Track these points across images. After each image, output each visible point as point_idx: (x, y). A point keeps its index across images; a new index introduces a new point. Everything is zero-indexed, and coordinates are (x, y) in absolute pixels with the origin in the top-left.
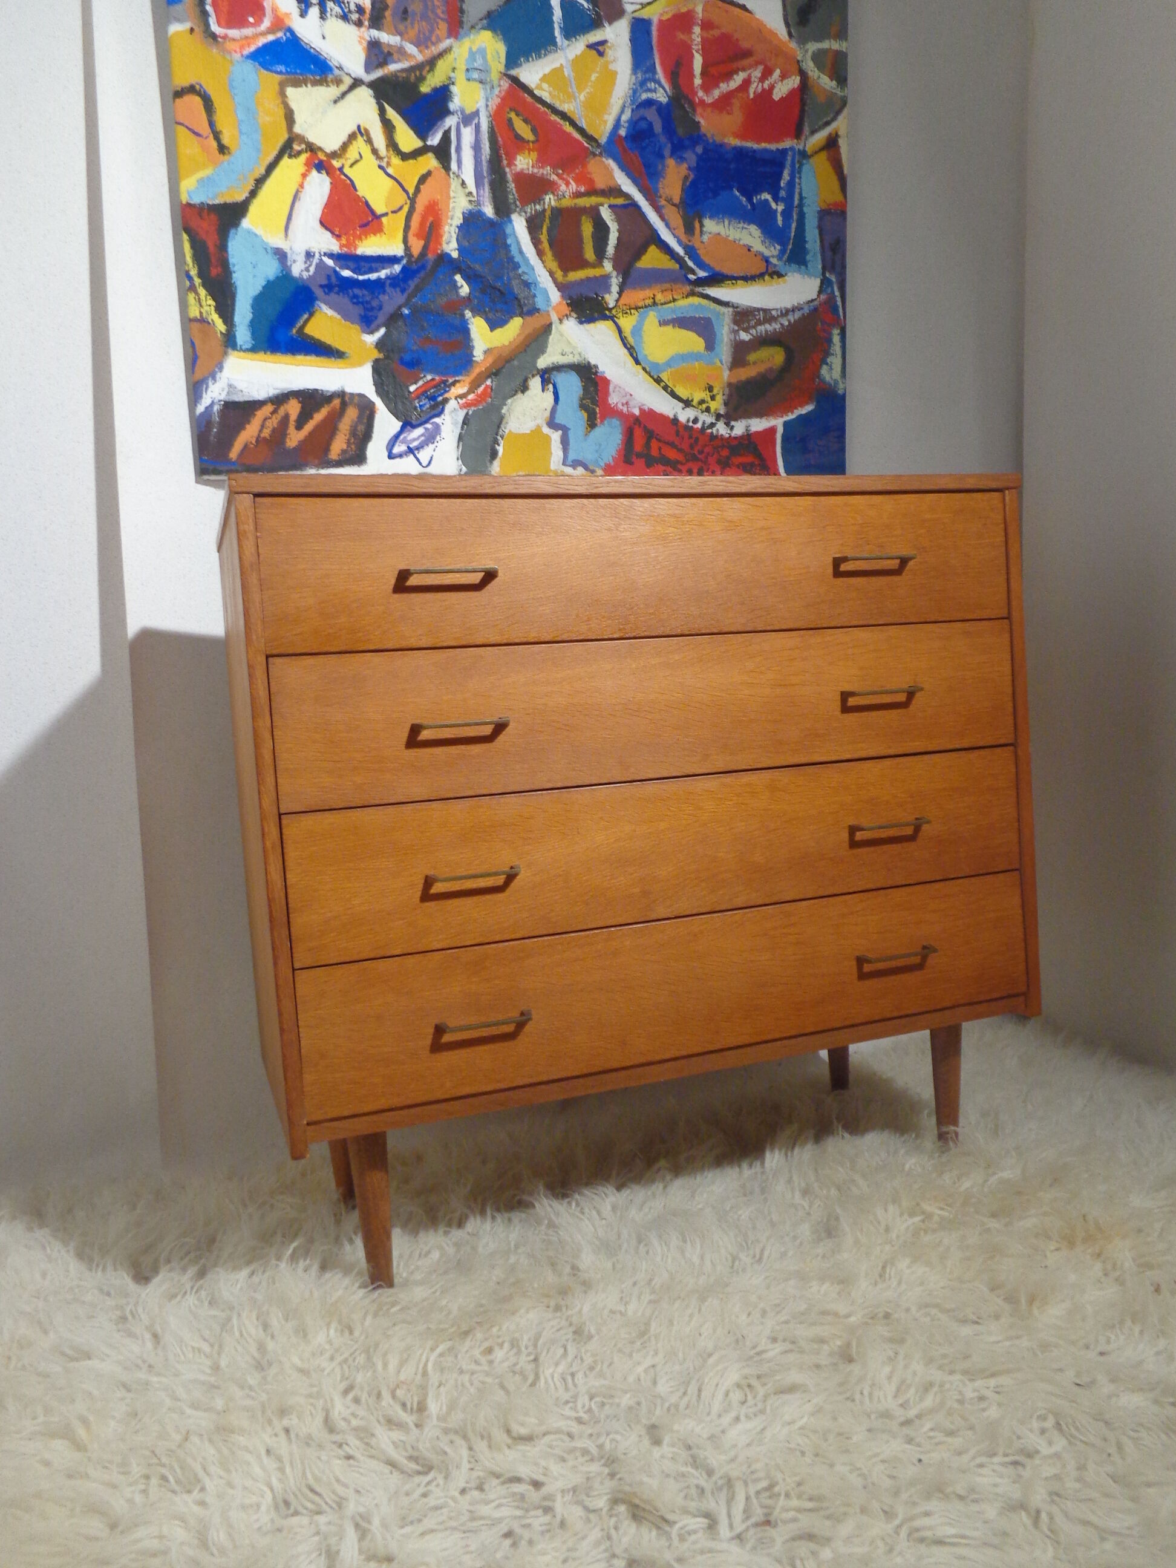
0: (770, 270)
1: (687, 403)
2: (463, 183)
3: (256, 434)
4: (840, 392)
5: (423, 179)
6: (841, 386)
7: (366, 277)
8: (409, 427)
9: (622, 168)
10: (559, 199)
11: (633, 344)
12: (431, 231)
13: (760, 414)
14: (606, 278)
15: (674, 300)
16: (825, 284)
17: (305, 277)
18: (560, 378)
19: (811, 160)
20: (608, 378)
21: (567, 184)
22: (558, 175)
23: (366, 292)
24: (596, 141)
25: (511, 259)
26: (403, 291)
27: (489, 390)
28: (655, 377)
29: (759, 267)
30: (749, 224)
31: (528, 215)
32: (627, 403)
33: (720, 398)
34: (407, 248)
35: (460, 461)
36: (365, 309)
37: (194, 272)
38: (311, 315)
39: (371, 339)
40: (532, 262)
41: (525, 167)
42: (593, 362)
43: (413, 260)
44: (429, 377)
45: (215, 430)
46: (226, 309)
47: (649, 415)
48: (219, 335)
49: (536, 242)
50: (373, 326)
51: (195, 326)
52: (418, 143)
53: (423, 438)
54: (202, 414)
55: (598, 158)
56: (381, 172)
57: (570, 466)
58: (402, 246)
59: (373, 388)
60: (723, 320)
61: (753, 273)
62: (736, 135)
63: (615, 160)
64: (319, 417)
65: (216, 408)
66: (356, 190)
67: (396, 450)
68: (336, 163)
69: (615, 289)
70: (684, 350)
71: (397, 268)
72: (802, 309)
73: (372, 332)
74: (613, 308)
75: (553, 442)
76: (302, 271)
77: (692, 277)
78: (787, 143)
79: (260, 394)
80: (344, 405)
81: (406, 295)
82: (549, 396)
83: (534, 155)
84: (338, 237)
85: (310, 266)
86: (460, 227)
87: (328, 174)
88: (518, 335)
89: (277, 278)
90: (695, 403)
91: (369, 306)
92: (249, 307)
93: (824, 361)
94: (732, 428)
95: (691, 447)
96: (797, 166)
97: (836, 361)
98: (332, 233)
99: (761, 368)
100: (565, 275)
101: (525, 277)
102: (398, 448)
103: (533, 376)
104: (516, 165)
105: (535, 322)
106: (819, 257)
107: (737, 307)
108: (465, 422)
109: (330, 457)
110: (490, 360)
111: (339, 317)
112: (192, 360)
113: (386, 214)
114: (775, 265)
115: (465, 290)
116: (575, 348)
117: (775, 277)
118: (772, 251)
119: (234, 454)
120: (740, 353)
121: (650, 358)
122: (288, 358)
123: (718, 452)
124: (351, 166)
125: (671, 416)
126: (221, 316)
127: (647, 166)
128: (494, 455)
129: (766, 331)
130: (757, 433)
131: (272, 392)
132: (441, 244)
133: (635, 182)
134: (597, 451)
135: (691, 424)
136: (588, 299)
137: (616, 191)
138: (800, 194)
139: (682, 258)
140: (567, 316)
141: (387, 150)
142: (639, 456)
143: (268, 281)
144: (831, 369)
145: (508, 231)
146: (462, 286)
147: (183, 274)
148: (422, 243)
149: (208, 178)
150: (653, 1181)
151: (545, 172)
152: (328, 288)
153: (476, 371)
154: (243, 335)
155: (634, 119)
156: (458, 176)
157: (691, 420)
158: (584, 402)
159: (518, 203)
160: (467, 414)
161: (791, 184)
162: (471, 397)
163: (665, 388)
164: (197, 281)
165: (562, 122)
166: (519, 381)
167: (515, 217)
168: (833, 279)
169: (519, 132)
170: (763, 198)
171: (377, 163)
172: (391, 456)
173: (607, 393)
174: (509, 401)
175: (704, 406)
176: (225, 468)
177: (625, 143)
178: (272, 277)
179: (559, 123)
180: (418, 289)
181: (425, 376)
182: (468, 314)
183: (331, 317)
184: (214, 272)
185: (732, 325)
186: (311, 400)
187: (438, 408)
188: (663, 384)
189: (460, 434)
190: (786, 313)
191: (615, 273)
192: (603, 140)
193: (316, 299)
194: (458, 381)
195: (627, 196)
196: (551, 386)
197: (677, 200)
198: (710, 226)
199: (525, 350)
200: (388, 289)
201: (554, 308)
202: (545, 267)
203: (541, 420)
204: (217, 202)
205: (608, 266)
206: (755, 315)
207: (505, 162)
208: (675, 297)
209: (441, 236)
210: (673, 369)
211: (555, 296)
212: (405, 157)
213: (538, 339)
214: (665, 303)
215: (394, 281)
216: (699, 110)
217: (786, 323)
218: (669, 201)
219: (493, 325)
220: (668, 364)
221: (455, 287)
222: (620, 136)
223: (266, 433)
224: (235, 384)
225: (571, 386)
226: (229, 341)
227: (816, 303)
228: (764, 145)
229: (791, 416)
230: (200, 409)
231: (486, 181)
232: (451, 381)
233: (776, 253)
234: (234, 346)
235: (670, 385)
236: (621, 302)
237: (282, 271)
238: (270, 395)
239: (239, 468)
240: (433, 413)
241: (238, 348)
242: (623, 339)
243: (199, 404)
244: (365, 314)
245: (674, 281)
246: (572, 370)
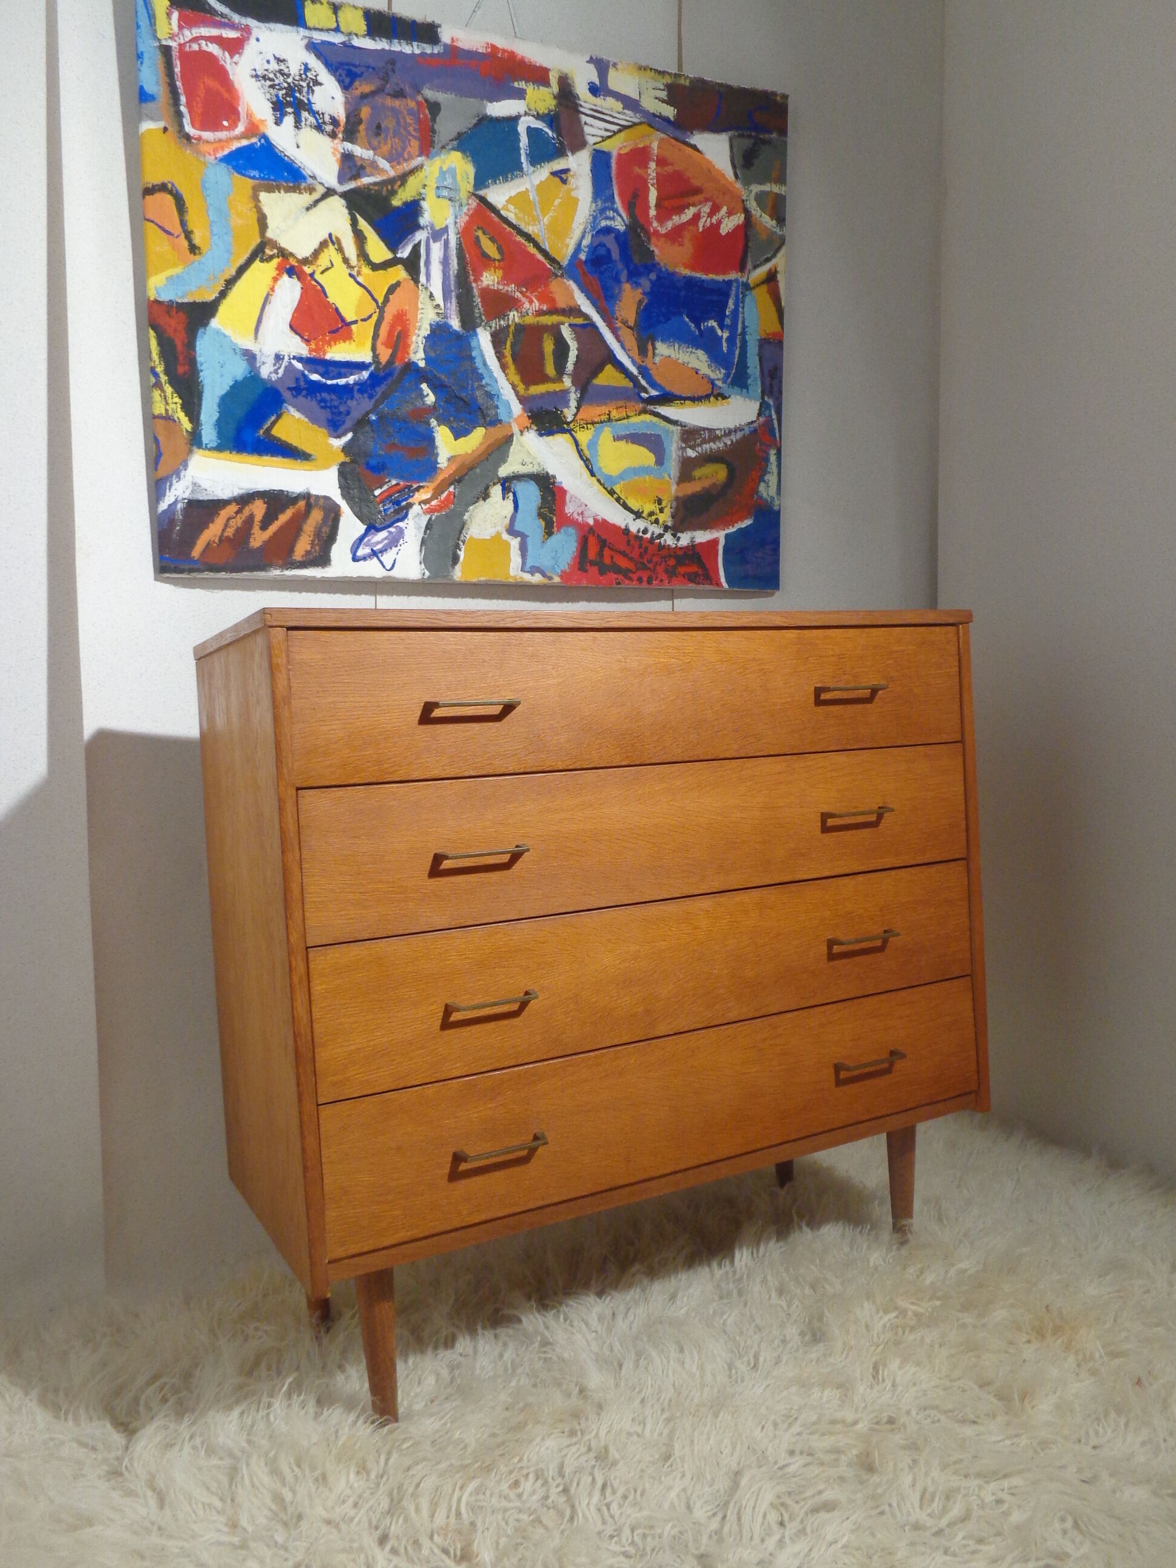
0: (715, 393)
1: (638, 515)
2: (431, 296)
3: (219, 533)
4: (776, 508)
5: (392, 289)
6: (777, 502)
7: (334, 382)
8: (373, 531)
9: (582, 289)
10: (522, 316)
11: (588, 457)
12: (399, 340)
13: (704, 527)
14: (565, 393)
15: (628, 417)
16: (763, 407)
17: (273, 379)
18: (520, 487)
19: (753, 292)
20: (565, 488)
21: (531, 302)
22: (521, 292)
23: (333, 397)
24: (558, 263)
25: (475, 370)
26: (371, 397)
27: (452, 497)
28: (609, 489)
29: (706, 389)
30: (697, 349)
31: (493, 329)
32: (582, 513)
33: (668, 511)
34: (375, 356)
35: (423, 565)
36: (333, 413)
37: (160, 369)
38: (279, 417)
39: (338, 443)
40: (495, 374)
41: (491, 283)
42: (551, 473)
43: (381, 366)
44: (394, 482)
45: (177, 528)
46: (192, 407)
47: (603, 525)
48: (185, 433)
49: (500, 356)
50: (341, 430)
51: (160, 423)
52: (389, 255)
53: (386, 541)
54: (164, 512)
55: (559, 279)
56: (352, 280)
57: (528, 572)
58: (371, 354)
59: (339, 491)
60: (672, 437)
61: (700, 394)
62: (686, 266)
63: (575, 281)
64: (284, 518)
65: (179, 506)
66: (327, 297)
67: (361, 552)
68: (308, 270)
69: (573, 404)
70: (635, 463)
71: (365, 374)
72: (743, 429)
73: (339, 437)
74: (571, 422)
75: (512, 548)
76: (271, 373)
77: (644, 395)
78: (732, 276)
79: (225, 495)
80: (309, 507)
81: (373, 401)
82: (509, 504)
83: (500, 273)
84: (307, 341)
85: (279, 368)
86: (427, 338)
87: (299, 279)
88: (481, 444)
89: (245, 378)
90: (645, 515)
91: (336, 411)
92: (215, 407)
93: (761, 479)
94: (678, 539)
95: (641, 556)
96: (741, 296)
97: (772, 479)
98: (302, 337)
99: (706, 484)
100: (527, 389)
101: (488, 389)
102: (362, 551)
103: (494, 484)
104: (482, 281)
105: (498, 432)
106: (759, 382)
107: (685, 426)
108: (429, 526)
109: (294, 558)
110: (454, 467)
111: (306, 420)
112: (155, 457)
113: (355, 322)
114: (720, 388)
115: (431, 399)
116: (534, 458)
117: (720, 398)
118: (717, 374)
119: (196, 553)
120: (687, 469)
121: (605, 471)
122: (255, 458)
123: (666, 562)
124: (322, 273)
125: (623, 527)
126: (187, 414)
127: (605, 288)
128: (455, 559)
129: (711, 449)
130: (701, 544)
131: (236, 492)
132: (408, 354)
133: (594, 304)
134: (553, 558)
135: (641, 534)
136: (548, 412)
137: (575, 311)
138: (743, 322)
139: (636, 377)
140: (527, 428)
141: (358, 261)
142: (592, 563)
143: (236, 381)
144: (768, 486)
145: (473, 344)
146: (428, 395)
147: (147, 370)
148: (390, 351)
149: (178, 276)
150: (630, 1286)
151: (510, 289)
152: (296, 390)
153: (440, 477)
154: (209, 434)
155: (595, 244)
156: (426, 288)
157: (641, 530)
158: (542, 510)
159: (483, 317)
160: (430, 519)
161: (735, 312)
162: (434, 503)
163: (618, 500)
164: (164, 378)
165: (526, 243)
166: (481, 488)
167: (479, 330)
168: (771, 402)
169: (486, 250)
170: (710, 325)
171: (348, 271)
172: (355, 559)
173: (563, 503)
174: (471, 508)
175: (654, 518)
176: (187, 567)
177: (584, 267)
178: (240, 378)
179: (523, 244)
180: (385, 396)
181: (389, 481)
182: (433, 422)
183: (298, 420)
184: (181, 370)
185: (680, 443)
186: (276, 501)
187: (402, 513)
188: (615, 496)
189: (423, 538)
190: (729, 432)
191: (573, 389)
192: (565, 263)
193: (284, 401)
194: (422, 487)
195: (586, 316)
196: (511, 495)
197: (631, 323)
198: (663, 349)
199: (487, 459)
200: (357, 395)
201: (515, 420)
202: (508, 380)
203: (501, 526)
204: (186, 300)
205: (567, 382)
206: (700, 434)
207: (472, 278)
208: (629, 414)
209: (409, 346)
210: (625, 482)
211: (517, 408)
212: (375, 267)
213: (500, 448)
214: (620, 420)
215: (362, 387)
216: (653, 240)
217: (729, 443)
218: (625, 323)
219: (458, 434)
220: (622, 476)
221: (422, 396)
222: (580, 260)
223: (230, 532)
224: (201, 482)
225: (530, 494)
226: (195, 439)
227: (755, 425)
228: (712, 276)
229: (732, 530)
230: (163, 506)
231: (453, 293)
232: (415, 486)
233: (721, 376)
234: (200, 445)
235: (623, 497)
236: (579, 417)
237: (250, 372)
238: (235, 494)
239: (202, 567)
240: (397, 517)
241: (204, 446)
242: (580, 452)
243: (161, 502)
244: (333, 418)
245: (628, 398)
246: (532, 479)
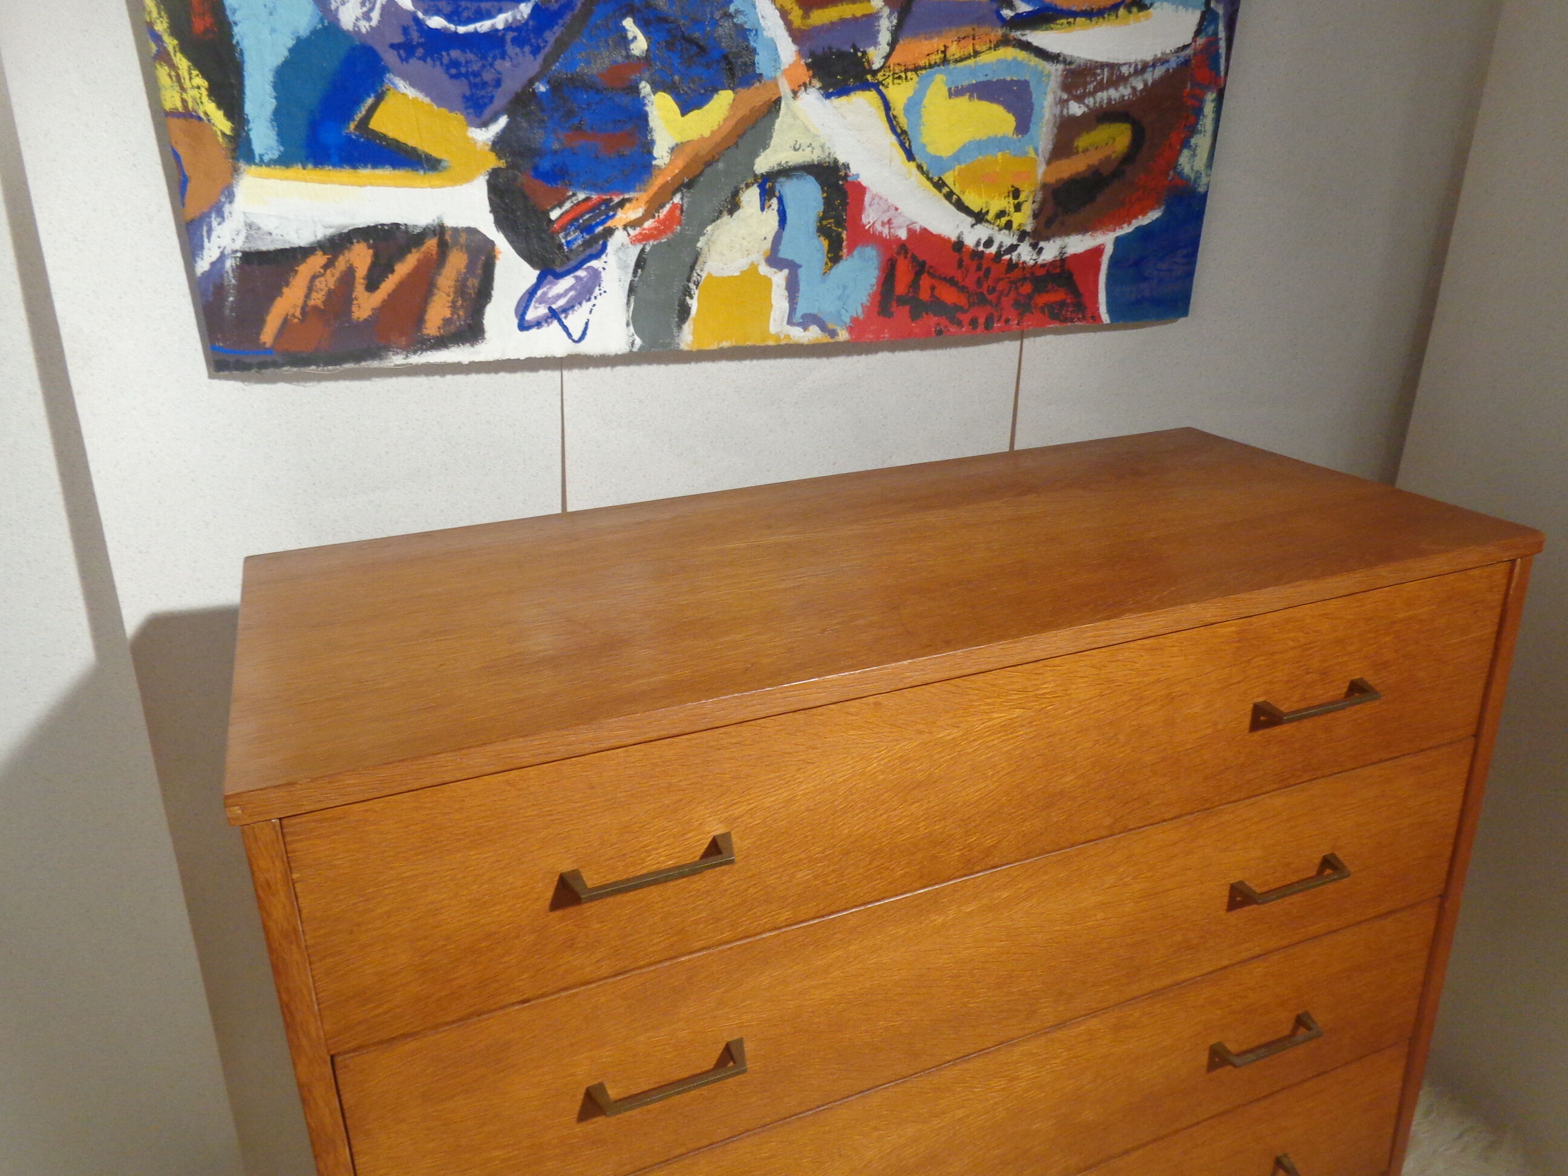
1: (979, 217)
3: (300, 302)
4: (1201, 189)
6: (1204, 180)
7: (471, 28)
8: (550, 278)
11: (905, 128)
13: (1083, 228)
14: (871, 19)
15: (976, 54)
16: (1206, 18)
17: (364, 31)
18: (789, 188)
20: (864, 183)
23: (470, 56)
26: (536, 51)
27: (678, 212)
32: (889, 222)
33: (1028, 208)
35: (631, 328)
36: (473, 86)
37: (161, 26)
38: (380, 98)
39: (484, 136)
42: (842, 160)
44: (581, 196)
45: (231, 299)
46: (228, 92)
47: (922, 237)
48: (220, 139)
50: (487, 113)
51: (176, 124)
53: (572, 293)
54: (206, 275)
57: (798, 325)
59: (491, 218)
60: (1047, 85)
61: (1102, 5)
64: (403, 269)
65: (229, 264)
67: (531, 315)
69: (885, 37)
70: (982, 134)
71: (524, 9)
72: (1167, 61)
73: (485, 124)
74: (879, 70)
75: (774, 287)
76: (357, 19)
77: (1009, 13)
79: (303, 239)
80: (444, 247)
81: (540, 58)
82: (771, 217)
85: (371, 9)
88: (725, 120)
89: (314, 32)
90: (990, 217)
91: (478, 80)
92: (269, 89)
93: (1185, 143)
94: (1040, 251)
95: (979, 282)
97: (1202, 142)
99: (1094, 158)
100: (806, 15)
101: (739, 20)
102: (535, 312)
103: (748, 186)
105: (755, 97)
107: (1071, 63)
108: (640, 263)
109: (425, 332)
110: (680, 163)
111: (427, 100)
112: (179, 183)
115: (640, 45)
116: (815, 137)
117: (1135, 10)
119: (267, 336)
120: (1066, 136)
121: (931, 150)
122: (346, 173)
123: (1017, 288)
125: (954, 238)
126: (220, 106)
128: (684, 312)
129: (1110, 100)
130: (1075, 256)
131: (322, 232)
134: (839, 298)
135: (981, 248)
136: (841, 55)
140: (805, 85)
142: (901, 301)
143: (299, 39)
144: (1194, 155)
146: (635, 38)
147: (143, 30)
152: (406, 49)
153: (658, 182)
154: (263, 136)
157: (982, 242)
158: (825, 223)
160: (643, 251)
162: (649, 224)
163: (949, 196)
164: (170, 43)
166: (726, 194)
168: (1220, 10)
172: (523, 326)
173: (860, 208)
174: (709, 228)
175: (1004, 220)
176: (256, 360)
178: (304, 31)
180: (561, 45)
181: (574, 195)
182: (645, 88)
183: (415, 100)
185: (1059, 92)
186: (388, 241)
187: (596, 245)
188: (945, 190)
189: (631, 282)
190: (1142, 68)
191: (886, 11)
193: (385, 70)
194: (629, 200)
196: (774, 202)
199: (736, 144)
200: (510, 49)
201: (785, 72)
202: (774, 3)
203: (758, 255)
205: (876, 1)
206: (1095, 75)
208: (978, 48)
210: (963, 166)
211: (788, 51)
213: (759, 124)
214: (961, 60)
215: (520, 36)
217: (1140, 86)
219: (687, 104)
220: (956, 158)
221: (624, 41)
223: (317, 299)
224: (258, 221)
225: (806, 198)
226: (240, 148)
227: (1188, 51)
229: (1126, 229)
230: (203, 266)
232: (616, 200)
234: (249, 157)
235: (956, 190)
236: (892, 61)
237: (322, 20)
238: (320, 236)
239: (279, 359)
240: (588, 252)
241: (257, 160)
242: (891, 120)
243: (198, 260)
244: (472, 95)
245: (980, 21)
246: (809, 173)
